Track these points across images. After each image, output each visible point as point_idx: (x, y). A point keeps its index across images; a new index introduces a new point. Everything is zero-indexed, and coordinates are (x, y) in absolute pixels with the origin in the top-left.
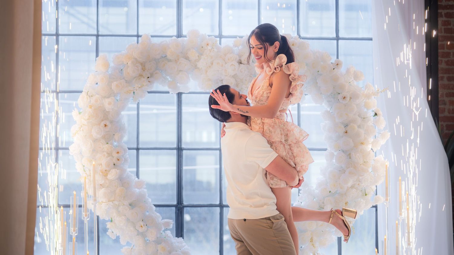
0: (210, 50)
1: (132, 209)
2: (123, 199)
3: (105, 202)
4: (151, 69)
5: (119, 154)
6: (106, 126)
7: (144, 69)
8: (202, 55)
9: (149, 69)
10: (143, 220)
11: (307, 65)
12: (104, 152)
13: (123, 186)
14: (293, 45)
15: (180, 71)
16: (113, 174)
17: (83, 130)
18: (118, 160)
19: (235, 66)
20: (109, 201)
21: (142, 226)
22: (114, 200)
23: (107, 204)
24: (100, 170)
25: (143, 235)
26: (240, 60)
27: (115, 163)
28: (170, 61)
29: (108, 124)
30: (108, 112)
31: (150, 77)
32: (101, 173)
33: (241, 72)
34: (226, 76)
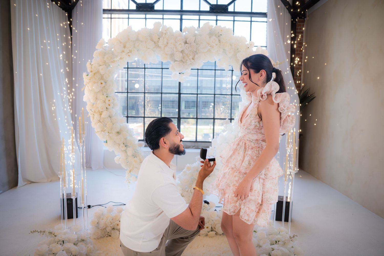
0: (165, 33)
1: (118, 135)
2: (110, 130)
3: (99, 132)
4: (130, 48)
5: (109, 101)
6: (101, 83)
7: (125, 47)
8: (161, 38)
9: (128, 48)
10: (124, 144)
11: (231, 45)
12: (101, 100)
13: (111, 122)
14: (221, 31)
15: (148, 48)
16: (105, 114)
17: (88, 86)
18: (109, 105)
19: (182, 44)
20: (102, 131)
21: (122, 147)
22: (105, 130)
23: (101, 133)
24: (98, 112)
25: (125, 151)
26: (186, 41)
27: (107, 107)
28: (142, 41)
29: (103, 82)
30: (104, 75)
31: (130, 52)
32: (98, 113)
33: (186, 49)
34: (177, 51)
